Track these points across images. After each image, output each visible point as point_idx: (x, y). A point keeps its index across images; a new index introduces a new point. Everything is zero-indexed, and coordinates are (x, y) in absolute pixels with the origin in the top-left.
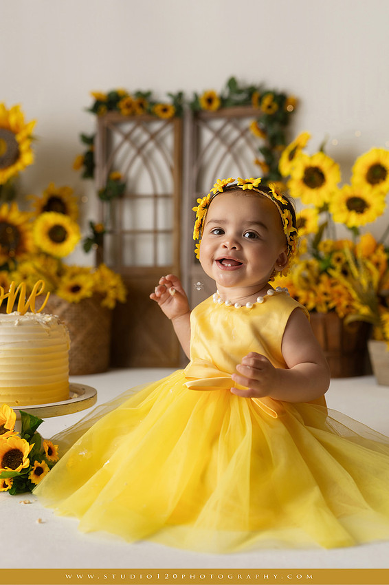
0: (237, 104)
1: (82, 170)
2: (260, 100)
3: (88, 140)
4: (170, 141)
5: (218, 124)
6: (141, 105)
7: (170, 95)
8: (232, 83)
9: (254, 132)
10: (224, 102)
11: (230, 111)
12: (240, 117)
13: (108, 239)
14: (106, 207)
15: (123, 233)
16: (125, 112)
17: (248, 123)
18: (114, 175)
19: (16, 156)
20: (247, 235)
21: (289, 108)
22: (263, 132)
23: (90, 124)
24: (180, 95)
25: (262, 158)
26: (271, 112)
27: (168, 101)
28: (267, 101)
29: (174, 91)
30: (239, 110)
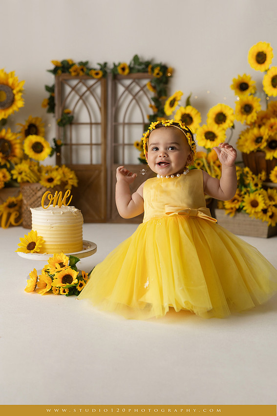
0: (139, 71)
1: (48, 107)
2: (153, 69)
3: (50, 89)
4: (99, 91)
5: (127, 82)
6: (82, 70)
7: (99, 64)
8: (136, 58)
9: (148, 87)
10: (131, 69)
11: (135, 75)
12: (140, 79)
13: (63, 148)
14: (62, 129)
15: (71, 145)
16: (73, 74)
17: (146, 82)
18: (66, 111)
19: (12, 101)
20: (170, 149)
21: (169, 75)
22: (154, 88)
23: (51, 80)
24: (105, 64)
25: (153, 103)
26: (159, 76)
27: (98, 67)
28: (156, 71)
29: (102, 62)
30: (140, 74)
